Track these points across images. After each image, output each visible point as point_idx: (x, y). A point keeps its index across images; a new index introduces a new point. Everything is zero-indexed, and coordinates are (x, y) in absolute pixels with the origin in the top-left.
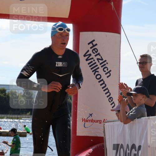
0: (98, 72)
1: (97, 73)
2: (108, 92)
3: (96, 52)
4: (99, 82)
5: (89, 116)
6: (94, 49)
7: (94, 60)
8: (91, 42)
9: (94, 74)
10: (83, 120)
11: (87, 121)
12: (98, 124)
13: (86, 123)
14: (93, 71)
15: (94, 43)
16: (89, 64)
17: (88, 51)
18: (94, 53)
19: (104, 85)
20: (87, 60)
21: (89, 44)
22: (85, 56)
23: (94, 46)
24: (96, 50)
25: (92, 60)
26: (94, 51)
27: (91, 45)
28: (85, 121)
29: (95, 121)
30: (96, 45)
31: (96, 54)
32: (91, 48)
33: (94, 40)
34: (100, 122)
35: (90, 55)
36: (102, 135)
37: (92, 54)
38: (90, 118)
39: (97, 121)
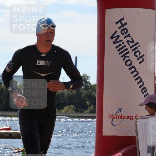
0: (128, 57)
1: (127, 59)
2: (141, 81)
3: (126, 33)
4: (130, 69)
5: (118, 111)
6: (123, 30)
7: (123, 43)
8: (120, 21)
9: (124, 60)
10: (110, 116)
11: (115, 117)
12: (129, 120)
13: (114, 120)
14: (122, 56)
15: (123, 22)
16: (117, 47)
17: (116, 32)
18: (123, 34)
19: (135, 73)
20: (114, 43)
21: (117, 23)
22: (112, 38)
23: (123, 25)
24: (126, 31)
25: (121, 43)
26: (123, 32)
27: (119, 25)
28: (113, 117)
29: (124, 117)
30: (126, 24)
31: (125, 35)
32: (119, 28)
33: (123, 19)
34: (131, 118)
35: (118, 36)
36: (134, 135)
37: (121, 35)
38: (119, 114)
39: (128, 117)
